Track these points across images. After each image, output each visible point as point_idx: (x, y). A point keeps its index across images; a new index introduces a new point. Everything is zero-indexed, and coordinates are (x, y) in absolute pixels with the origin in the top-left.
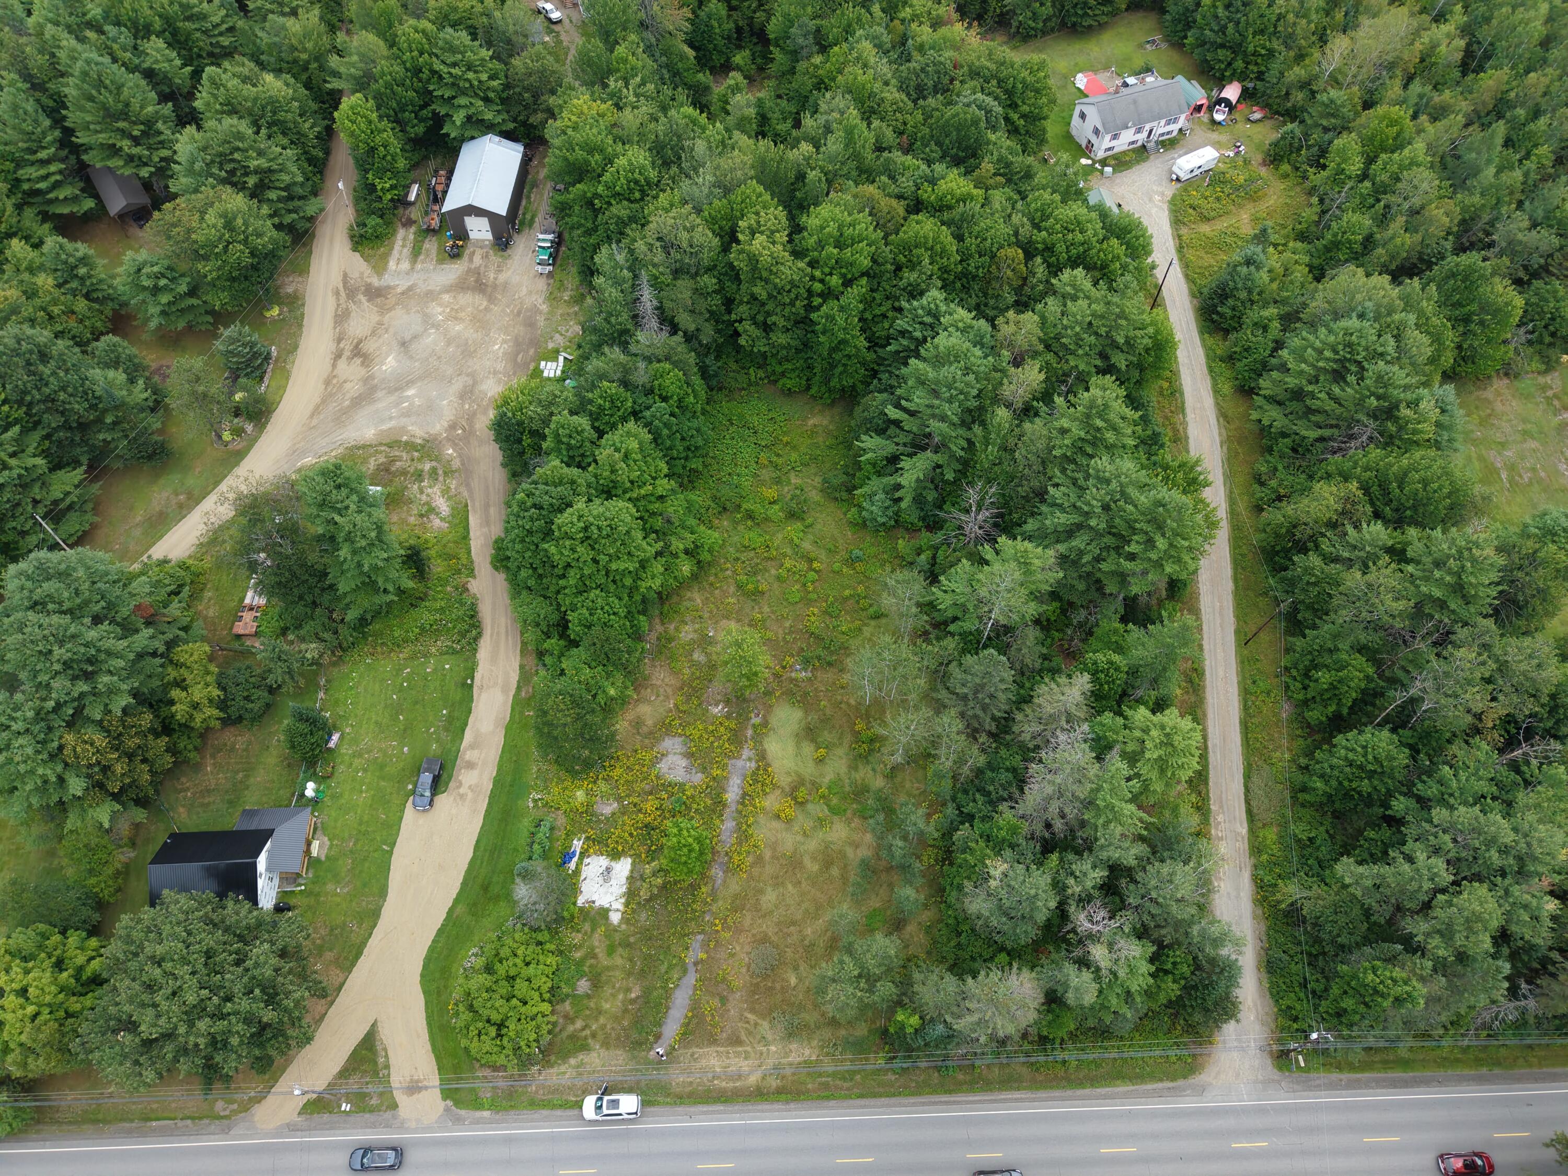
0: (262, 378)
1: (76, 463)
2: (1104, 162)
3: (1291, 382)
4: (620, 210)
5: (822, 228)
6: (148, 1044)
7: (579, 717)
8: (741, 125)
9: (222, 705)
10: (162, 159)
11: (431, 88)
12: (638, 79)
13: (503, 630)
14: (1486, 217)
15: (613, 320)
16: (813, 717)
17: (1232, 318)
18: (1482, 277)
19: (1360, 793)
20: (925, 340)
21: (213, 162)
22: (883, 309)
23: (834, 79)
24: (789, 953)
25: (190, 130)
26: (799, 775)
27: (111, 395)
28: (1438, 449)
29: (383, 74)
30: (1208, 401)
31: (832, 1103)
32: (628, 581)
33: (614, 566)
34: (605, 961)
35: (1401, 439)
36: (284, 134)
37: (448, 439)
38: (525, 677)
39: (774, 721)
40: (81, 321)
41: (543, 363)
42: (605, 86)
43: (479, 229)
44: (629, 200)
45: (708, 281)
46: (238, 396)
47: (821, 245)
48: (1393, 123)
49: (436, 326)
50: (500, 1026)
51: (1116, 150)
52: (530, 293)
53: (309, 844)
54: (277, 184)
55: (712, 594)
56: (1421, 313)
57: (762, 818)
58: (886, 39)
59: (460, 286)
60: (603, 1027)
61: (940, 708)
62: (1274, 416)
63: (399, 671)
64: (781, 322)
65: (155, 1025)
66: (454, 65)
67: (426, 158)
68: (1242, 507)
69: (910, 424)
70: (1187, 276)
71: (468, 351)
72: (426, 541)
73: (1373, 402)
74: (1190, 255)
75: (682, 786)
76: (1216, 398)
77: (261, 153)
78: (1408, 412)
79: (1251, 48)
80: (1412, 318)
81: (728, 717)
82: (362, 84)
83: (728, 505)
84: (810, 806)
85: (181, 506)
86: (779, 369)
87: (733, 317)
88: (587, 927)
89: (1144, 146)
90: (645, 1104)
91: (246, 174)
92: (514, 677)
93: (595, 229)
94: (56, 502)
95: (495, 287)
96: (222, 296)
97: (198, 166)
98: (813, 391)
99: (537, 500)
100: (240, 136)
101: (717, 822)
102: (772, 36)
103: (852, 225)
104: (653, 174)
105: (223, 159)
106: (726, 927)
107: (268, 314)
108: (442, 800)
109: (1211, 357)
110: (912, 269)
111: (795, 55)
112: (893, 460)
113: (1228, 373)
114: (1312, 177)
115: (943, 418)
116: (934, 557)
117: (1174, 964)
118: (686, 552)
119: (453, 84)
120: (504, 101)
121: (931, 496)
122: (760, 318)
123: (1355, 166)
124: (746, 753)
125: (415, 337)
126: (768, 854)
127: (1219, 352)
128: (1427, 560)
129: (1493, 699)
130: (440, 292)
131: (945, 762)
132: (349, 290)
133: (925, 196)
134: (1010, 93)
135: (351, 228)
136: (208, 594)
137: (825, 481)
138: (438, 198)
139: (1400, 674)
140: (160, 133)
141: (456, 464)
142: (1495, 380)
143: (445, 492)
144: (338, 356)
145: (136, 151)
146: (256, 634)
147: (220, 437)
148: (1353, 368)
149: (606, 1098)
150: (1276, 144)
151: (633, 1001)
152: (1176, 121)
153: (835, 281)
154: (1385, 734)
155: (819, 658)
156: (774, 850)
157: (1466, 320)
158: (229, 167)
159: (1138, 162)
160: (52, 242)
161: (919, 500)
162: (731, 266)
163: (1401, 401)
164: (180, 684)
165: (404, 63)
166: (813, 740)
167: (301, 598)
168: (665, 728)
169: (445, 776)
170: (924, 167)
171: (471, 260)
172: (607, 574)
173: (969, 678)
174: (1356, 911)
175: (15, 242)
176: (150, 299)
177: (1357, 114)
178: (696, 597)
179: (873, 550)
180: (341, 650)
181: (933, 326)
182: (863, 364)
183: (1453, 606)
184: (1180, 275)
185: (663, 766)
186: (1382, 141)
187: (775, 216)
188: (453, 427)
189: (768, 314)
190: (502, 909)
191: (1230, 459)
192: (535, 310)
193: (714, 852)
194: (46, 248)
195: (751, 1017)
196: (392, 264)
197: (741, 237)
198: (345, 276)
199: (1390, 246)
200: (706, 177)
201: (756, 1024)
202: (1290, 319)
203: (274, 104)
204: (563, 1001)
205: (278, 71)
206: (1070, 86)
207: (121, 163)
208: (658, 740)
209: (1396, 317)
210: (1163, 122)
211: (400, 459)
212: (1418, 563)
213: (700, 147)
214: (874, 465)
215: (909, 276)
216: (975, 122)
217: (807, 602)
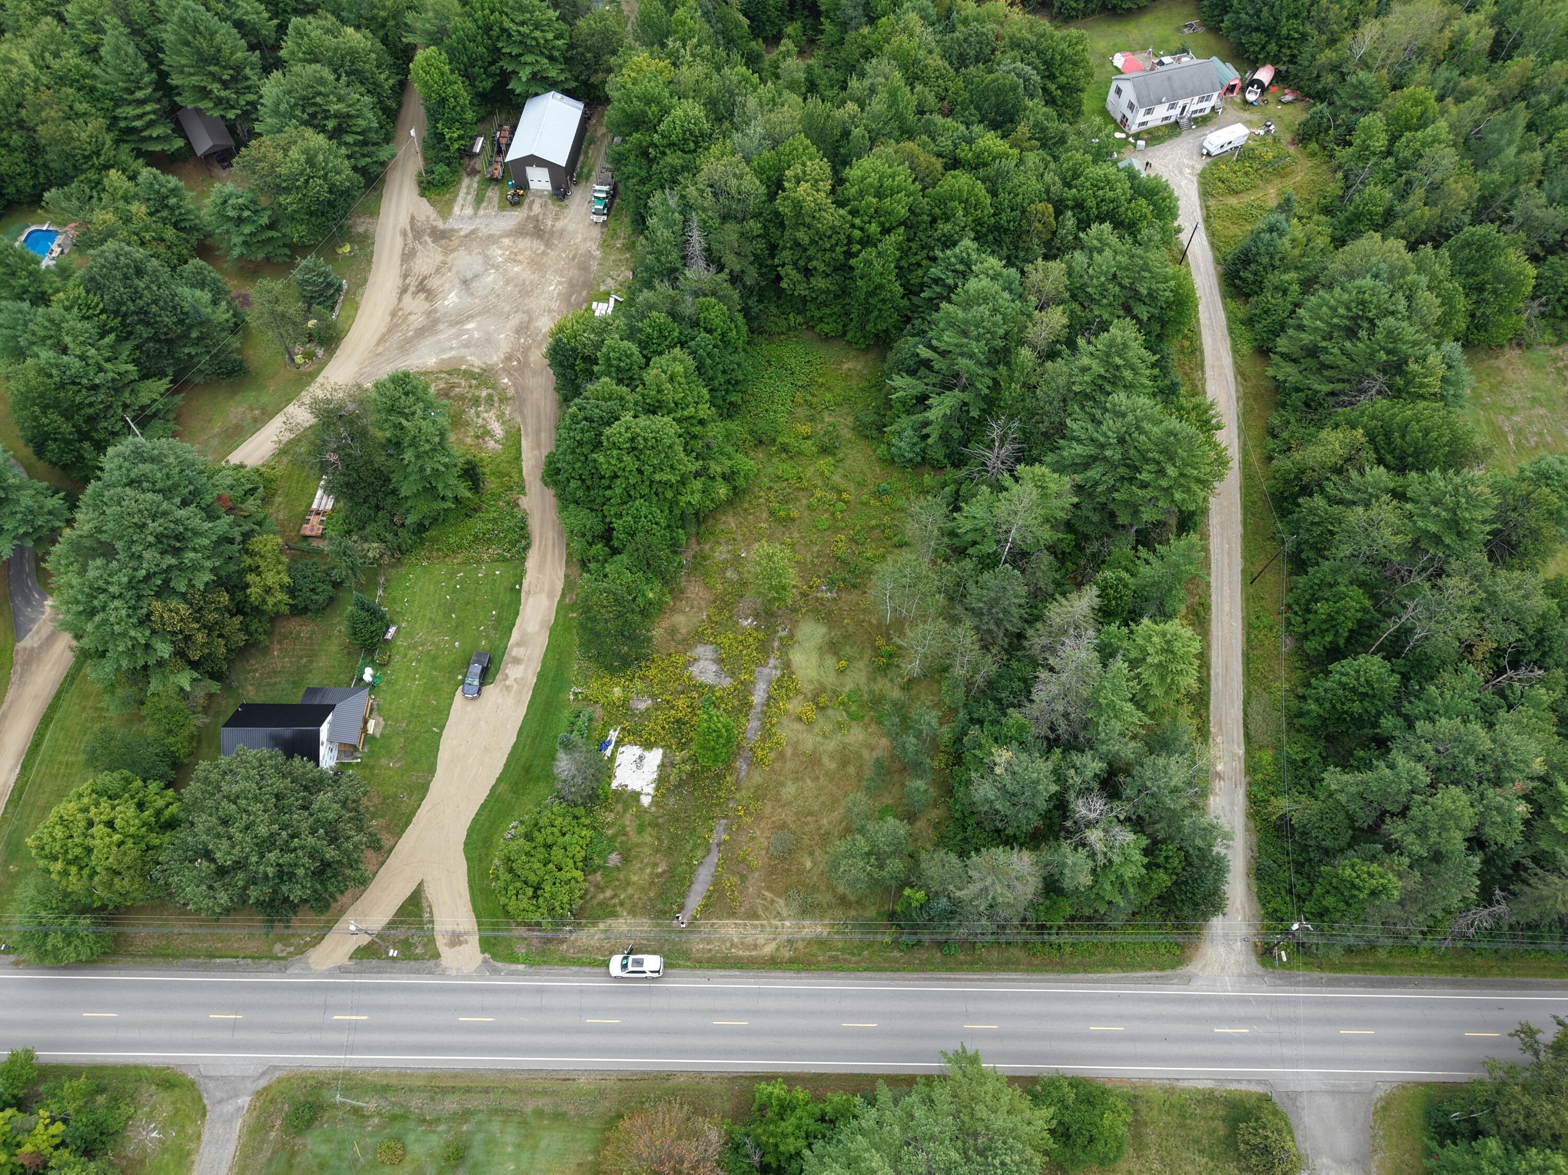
0: (333, 309)
1: (162, 374)
2: (1137, 136)
3: (1306, 338)
4: (673, 159)
5: (863, 179)
6: (222, 872)
7: (620, 615)
8: (792, 86)
9: (291, 591)
10: (248, 103)
11: (500, 45)
12: (695, 40)
13: (550, 542)
14: (1505, 194)
15: (663, 259)
16: (836, 633)
17: (1254, 282)
18: (1495, 247)
19: (1351, 715)
20: (956, 286)
21: (296, 105)
22: (919, 258)
23: (880, 49)
24: (806, 841)
25: (276, 74)
26: (820, 683)
27: (197, 312)
28: (1443, 402)
29: (456, 29)
30: (1227, 360)
31: (841, 974)
32: (669, 494)
33: (657, 477)
34: (634, 838)
35: (1407, 392)
36: (362, 83)
37: (503, 369)
38: (569, 585)
39: (799, 635)
40: (169, 248)
41: (595, 304)
42: (663, 45)
43: (539, 179)
44: (683, 151)
45: (754, 226)
46: (311, 323)
47: (861, 194)
48: (1417, 103)
49: (496, 267)
50: (537, 888)
51: (1150, 125)
52: (585, 240)
53: (366, 722)
54: (354, 129)
55: (745, 519)
56: (1433, 276)
57: (785, 720)
58: (932, 11)
59: (520, 232)
60: (631, 897)
61: (955, 621)
62: (1289, 373)
63: (453, 574)
64: (822, 267)
65: (229, 853)
66: (523, 23)
67: (491, 114)
68: (1254, 458)
69: (939, 364)
70: (1212, 244)
71: (525, 291)
72: (482, 460)
73: (1383, 356)
74: (1217, 224)
75: (711, 688)
76: (1234, 358)
77: (340, 100)
78: (1416, 367)
79: (1284, 31)
80: (1424, 280)
81: (757, 628)
82: (436, 38)
83: (764, 438)
84: (830, 712)
85: (255, 420)
86: (817, 314)
87: (776, 261)
88: (619, 807)
89: (1177, 122)
90: (667, 965)
91: (326, 118)
92: (559, 585)
93: (649, 178)
94: (143, 408)
95: (552, 233)
96: (300, 228)
97: (283, 107)
98: (849, 335)
99: (588, 413)
100: (322, 81)
101: (743, 721)
102: (823, 8)
103: (893, 176)
104: (706, 126)
105: (306, 102)
106: (748, 813)
107: (340, 251)
108: (488, 690)
109: (1232, 320)
110: (947, 220)
111: (844, 26)
112: (922, 400)
113: (1248, 335)
114: (1338, 154)
115: (971, 356)
116: (957, 492)
117: (1167, 858)
118: (724, 477)
119: (521, 42)
120: (568, 60)
121: (957, 434)
122: (802, 263)
123: (1380, 142)
124: (772, 662)
125: (476, 276)
126: (789, 752)
127: (1240, 315)
128: (1425, 499)
130: (501, 236)
131: (959, 672)
132: (416, 231)
133: (962, 155)
134: (1048, 64)
135: (420, 174)
136: (278, 499)
137: (857, 419)
138: (501, 150)
139: (1396, 607)
140: (247, 78)
141: (511, 392)
142: (1507, 349)
143: (500, 417)
144: (404, 291)
145: (223, 94)
146: (322, 536)
147: (293, 360)
148: (1365, 325)
149: (631, 957)
150: (1305, 124)
151: (659, 875)
152: (1208, 98)
153: (874, 228)
154: (1377, 658)
155: (844, 580)
156: (795, 748)
157: (1480, 289)
158: (311, 110)
159: (1170, 137)
160: (146, 173)
161: (945, 438)
162: (777, 214)
163: (1409, 356)
164: (256, 570)
165: (476, 21)
166: (836, 654)
167: (365, 501)
168: (698, 637)
169: (492, 669)
170: (962, 128)
171: (530, 208)
172: (650, 486)
173: (985, 592)
174: (1341, 816)
175: (112, 172)
176: (233, 229)
177: (1385, 96)
178: (730, 521)
179: (899, 485)
180: (400, 552)
181: (966, 271)
182: (897, 309)
183: (1448, 541)
184: (1206, 243)
185: (695, 670)
186: (1407, 120)
187: (819, 166)
188: (509, 358)
189: (810, 259)
190: (542, 789)
191: (1246, 415)
192: (589, 255)
193: (739, 747)
194: (140, 179)
195: (768, 894)
196: (456, 210)
197: (786, 184)
198: (413, 218)
199: (1409, 218)
200: (756, 129)
201: (772, 901)
202: (1307, 285)
203: (353, 54)
204: (595, 871)
205: (358, 28)
206: (1108, 65)
207: (211, 105)
208: (691, 647)
209: (1409, 278)
210: (1196, 99)
211: (459, 385)
212: (1417, 502)
213: (752, 102)
214: (904, 404)
215: (944, 228)
216: (1014, 88)
217: (834, 529)
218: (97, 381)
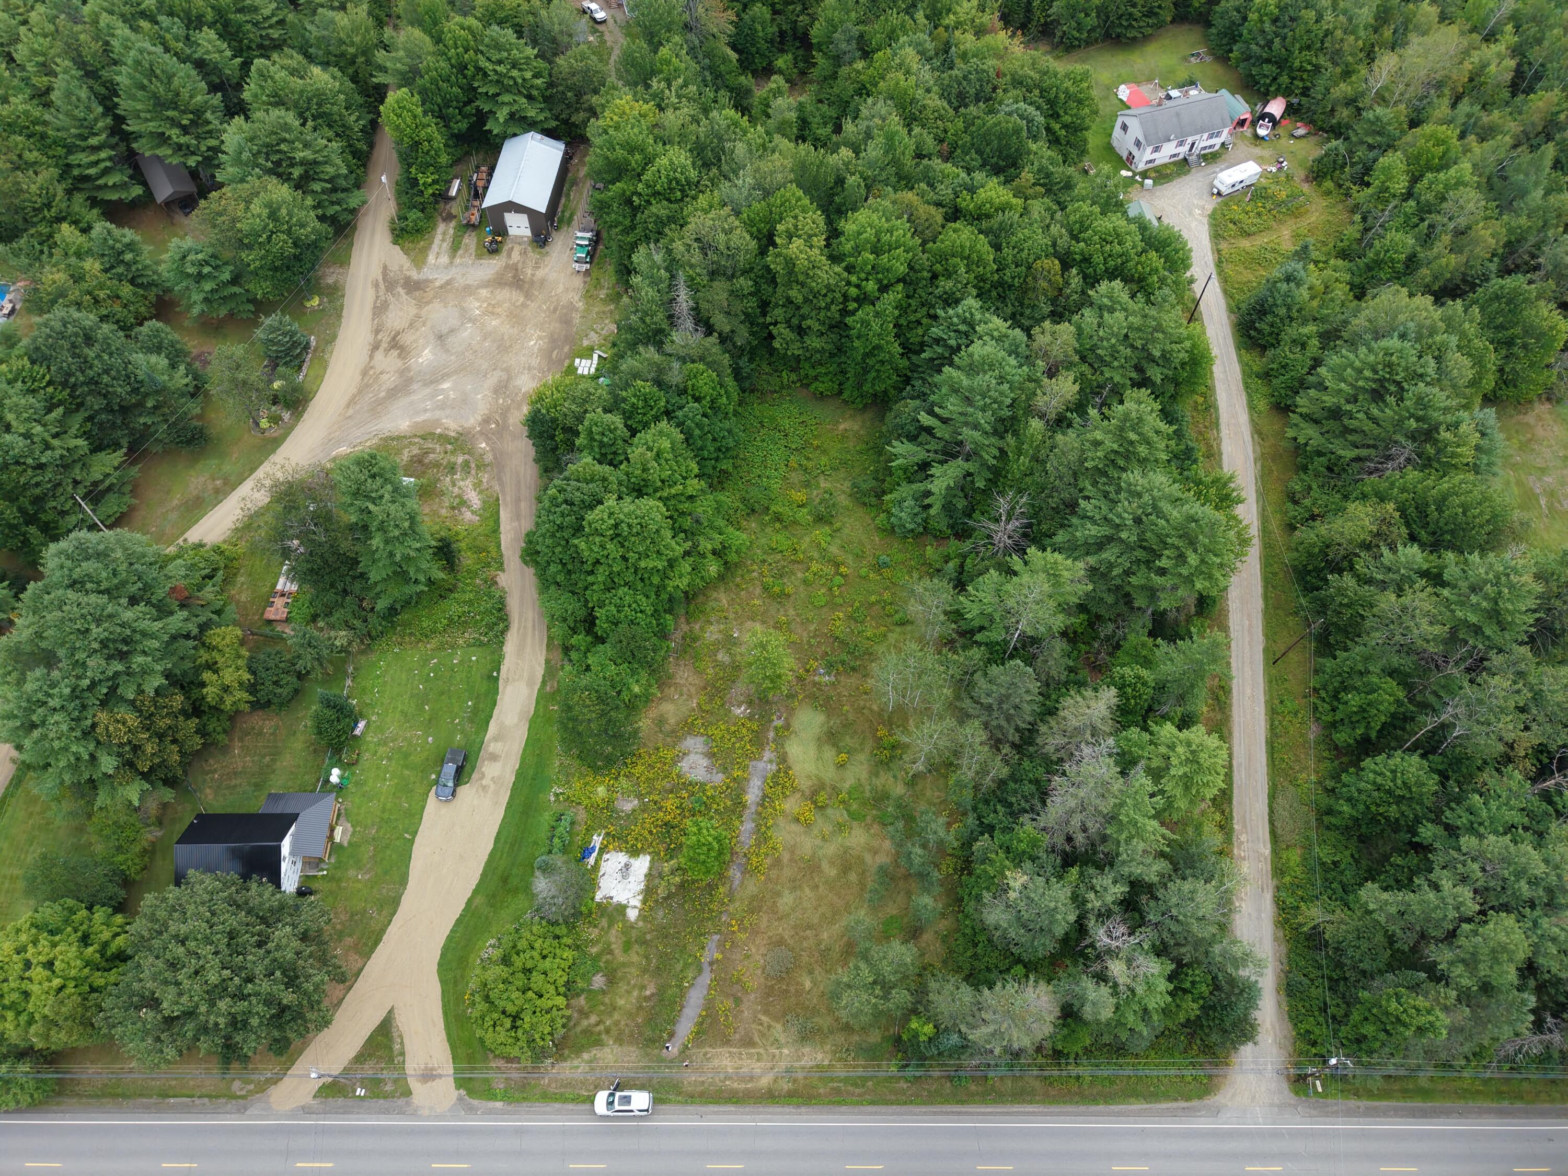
0: (300, 367)
1: (117, 446)
2: (1144, 175)
3: (1329, 400)
4: (659, 209)
5: (859, 234)
6: (169, 1021)
7: (603, 714)
8: (782, 128)
9: (252, 688)
10: (209, 149)
11: (476, 84)
12: (680, 81)
13: (530, 625)
14: (1532, 240)
15: (648, 320)
16: (835, 722)
17: (1271, 334)
18: (1526, 300)
19: (1387, 819)
20: (959, 348)
21: (259, 152)
22: (919, 315)
23: (875, 85)
24: (805, 958)
25: (238, 120)
26: (819, 779)
27: (152, 380)
28: (1477, 473)
29: (429, 69)
30: (1243, 418)
31: (844, 1109)
32: (656, 580)
33: (643, 564)
34: (621, 958)
35: (1439, 461)
36: (330, 126)
37: (481, 433)
38: (550, 671)
39: (796, 724)
40: (125, 306)
41: (577, 361)
42: (648, 86)
43: (518, 225)
44: (669, 200)
45: (745, 283)
46: (276, 385)
47: (857, 250)
48: (1439, 142)
49: (473, 320)
50: (516, 1017)
51: (1157, 163)
52: (566, 290)
53: (332, 830)
54: (322, 176)
55: (737, 594)
56: (1463, 335)
57: (781, 821)
58: (930, 46)
59: (498, 282)
60: (617, 1023)
61: (963, 717)
62: (1310, 434)
63: (426, 661)
64: (816, 326)
65: (177, 1003)
66: (500, 62)
67: (468, 153)
68: (1275, 525)
69: (942, 431)
70: (1225, 291)
71: (503, 347)
72: (457, 534)
73: (1413, 423)
74: (1229, 270)
75: (702, 785)
76: (1251, 415)
77: (306, 145)
78: (1448, 435)
79: (1297, 64)
80: (1454, 340)
81: (750, 718)
82: (408, 78)
83: (757, 506)
84: (829, 811)
85: (217, 491)
86: (812, 373)
87: (768, 319)
88: (604, 922)
89: (1185, 159)
90: (656, 1101)
91: (292, 165)
92: (540, 671)
93: (633, 228)
94: (95, 484)
95: (532, 283)
96: (264, 285)
97: (245, 156)
98: (845, 395)
99: (569, 496)
100: (286, 127)
101: (737, 823)
102: (814, 41)
103: (890, 231)
104: (693, 174)
105: (269, 149)
106: (742, 929)
107: (308, 305)
108: (463, 790)
109: (1248, 374)
110: (949, 277)
111: (837, 60)
112: (924, 466)
113: (1265, 390)
114: (1355, 195)
115: (976, 426)
116: (962, 566)
117: (1193, 983)
118: (714, 552)
119: (498, 82)
120: (547, 99)
121: (961, 504)
122: (795, 321)
123: (1400, 185)
124: (767, 755)
125: (452, 331)
126: (786, 857)
127: (1255, 368)
128: (1463, 585)
129: (1527, 728)
130: (478, 287)
131: (967, 773)
132: (389, 282)
133: (964, 204)
134: (1052, 103)
135: (392, 222)
136: (241, 579)
137: (854, 485)
138: (479, 194)
139: (1432, 699)
140: (208, 123)
141: (489, 458)
142: (1536, 405)
143: (477, 485)
144: (375, 347)
145: (183, 140)
146: (287, 620)
147: (257, 424)
148: (1393, 388)
149: (618, 1094)
150: (1319, 161)
151: (647, 999)
152: (1218, 135)
153: (871, 286)
154: (1415, 759)
155: (843, 663)
156: (793, 853)
157: (1510, 343)
158: (275, 158)
159: (1179, 175)
160: (100, 227)
161: (948, 508)
162: (768, 269)
163: (1441, 424)
164: (212, 667)
165: (449, 59)
166: (835, 745)
167: (332, 585)
168: (687, 727)
169: (468, 767)
170: (963, 175)
171: (509, 256)
172: (636, 572)
173: (994, 688)
174: (1379, 938)
175: (65, 226)
176: (193, 285)
177: (1403, 133)
178: (721, 598)
179: (900, 557)
180: (370, 638)
181: (968, 333)
182: (896, 370)
183: (1488, 632)
184: (1218, 290)
185: (684, 765)
186: (1428, 161)
187: (814, 219)
188: (486, 421)
189: (803, 318)
190: (521, 902)
191: (1264, 477)
192: (571, 307)
193: (733, 853)
194: (94, 233)
195: (764, 1018)
196: (431, 258)
197: (778, 240)
198: (385, 268)
199: (1434, 266)
200: (745, 180)
201: (769, 1027)
202: (1329, 338)
203: (320, 97)
204: (578, 995)
205: (325, 65)
206: (1112, 97)
207: (169, 152)
208: (680, 739)
209: (1438, 338)
210: (1205, 136)
211: (433, 451)
212: (1454, 587)
213: (740, 149)
214: (905, 471)
215: (946, 285)
216: (1017, 131)
217: (833, 606)
218: (43, 460)
